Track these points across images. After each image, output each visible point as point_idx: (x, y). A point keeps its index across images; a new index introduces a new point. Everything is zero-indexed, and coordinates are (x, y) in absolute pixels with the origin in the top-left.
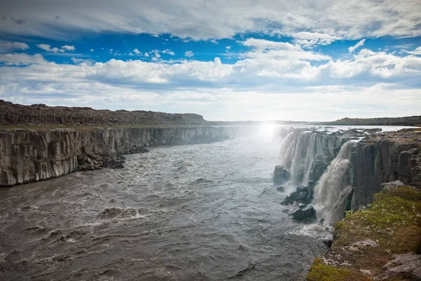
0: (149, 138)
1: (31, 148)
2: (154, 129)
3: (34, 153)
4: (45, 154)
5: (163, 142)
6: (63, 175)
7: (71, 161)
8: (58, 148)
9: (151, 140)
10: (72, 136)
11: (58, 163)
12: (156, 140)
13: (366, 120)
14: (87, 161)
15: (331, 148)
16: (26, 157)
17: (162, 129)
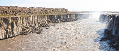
1: (4, 24)
2: (49, 16)
3: (5, 27)
4: (10, 27)
6: (17, 36)
7: (19, 29)
8: (15, 24)
10: (19, 19)
11: (15, 30)
14: (25, 29)
16: (2, 28)
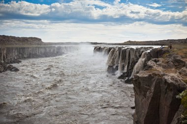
0: (16, 54)
5: (25, 56)
9: (18, 55)
12: (20, 55)
13: (141, 42)
15: (138, 55)
17: (24, 48)
